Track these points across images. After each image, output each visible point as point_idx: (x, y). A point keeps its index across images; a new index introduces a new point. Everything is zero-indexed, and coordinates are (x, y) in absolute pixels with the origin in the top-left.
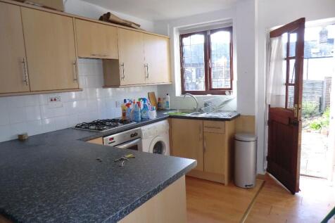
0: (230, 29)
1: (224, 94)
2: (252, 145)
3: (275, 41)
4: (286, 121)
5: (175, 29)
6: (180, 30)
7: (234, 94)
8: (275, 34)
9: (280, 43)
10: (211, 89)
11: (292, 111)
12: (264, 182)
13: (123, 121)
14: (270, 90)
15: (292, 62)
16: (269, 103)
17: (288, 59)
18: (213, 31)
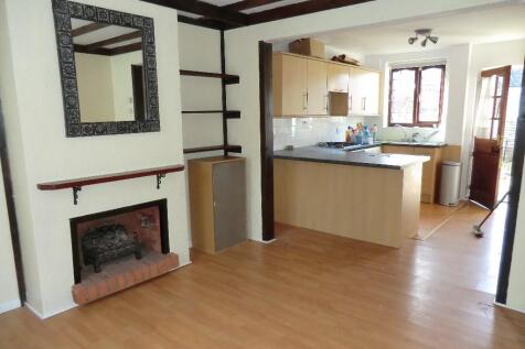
0: (443, 67)
1: (431, 126)
2: (457, 169)
3: (485, 81)
4: (489, 151)
5: (387, 64)
6: (391, 65)
7: (443, 127)
8: (486, 74)
9: (489, 84)
10: (418, 122)
11: (496, 142)
12: (465, 204)
13: (346, 144)
14: (477, 125)
15: (498, 100)
16: (475, 134)
17: (495, 97)
18: (425, 68)
